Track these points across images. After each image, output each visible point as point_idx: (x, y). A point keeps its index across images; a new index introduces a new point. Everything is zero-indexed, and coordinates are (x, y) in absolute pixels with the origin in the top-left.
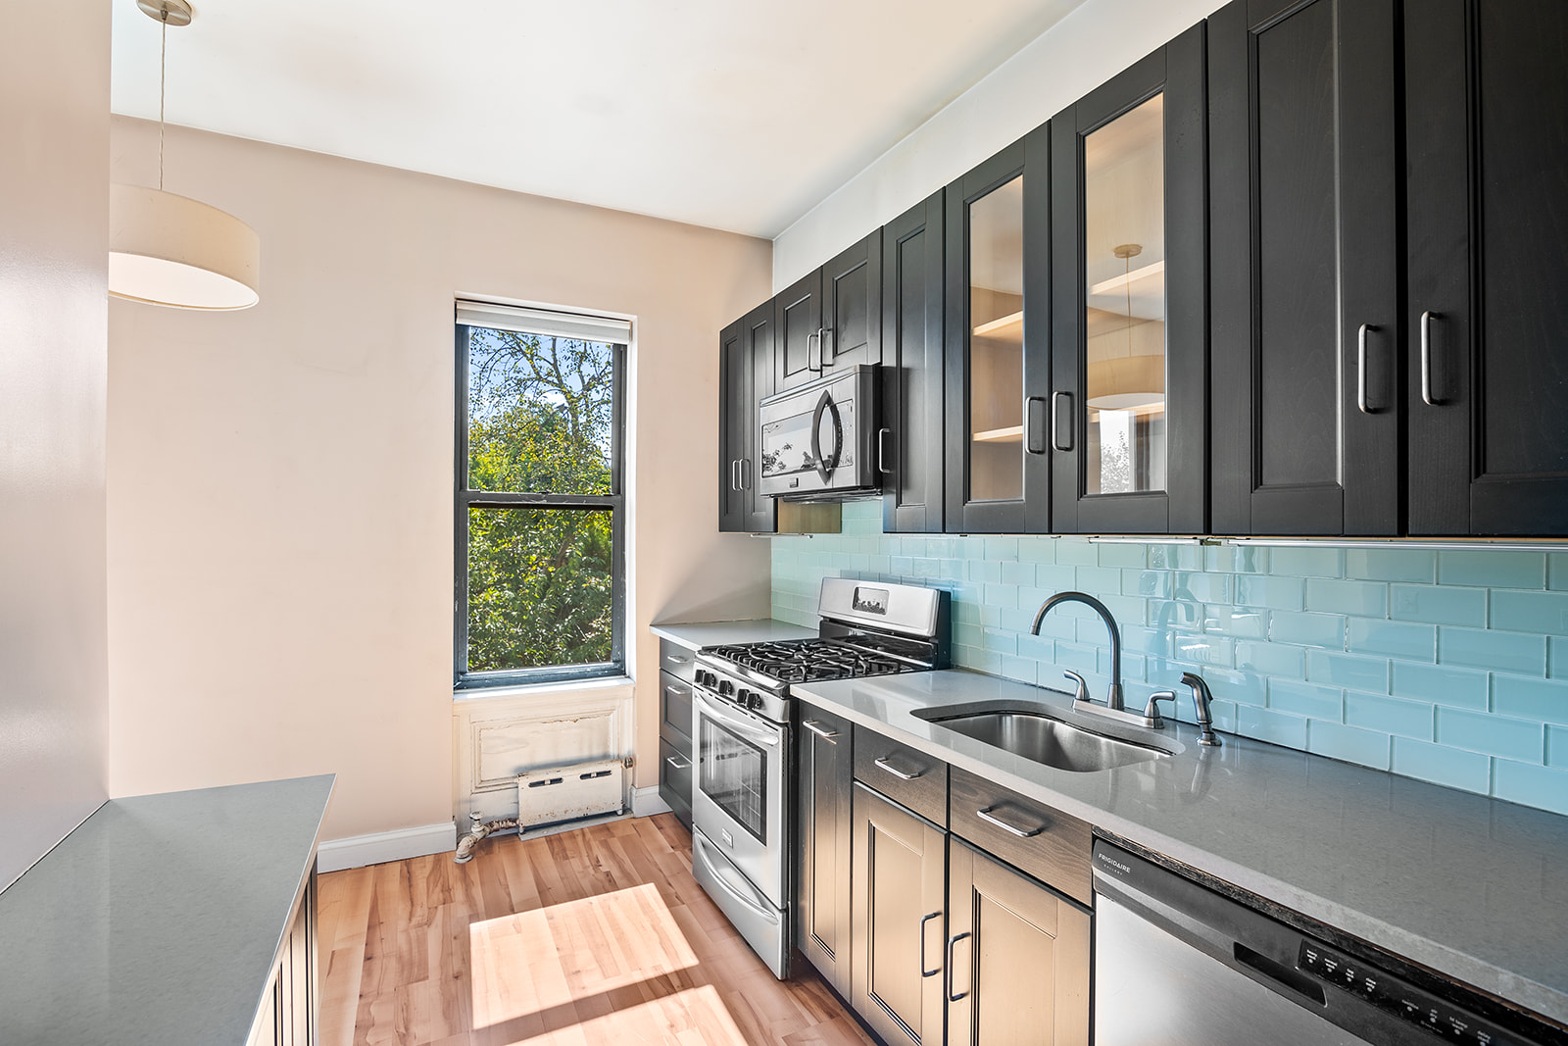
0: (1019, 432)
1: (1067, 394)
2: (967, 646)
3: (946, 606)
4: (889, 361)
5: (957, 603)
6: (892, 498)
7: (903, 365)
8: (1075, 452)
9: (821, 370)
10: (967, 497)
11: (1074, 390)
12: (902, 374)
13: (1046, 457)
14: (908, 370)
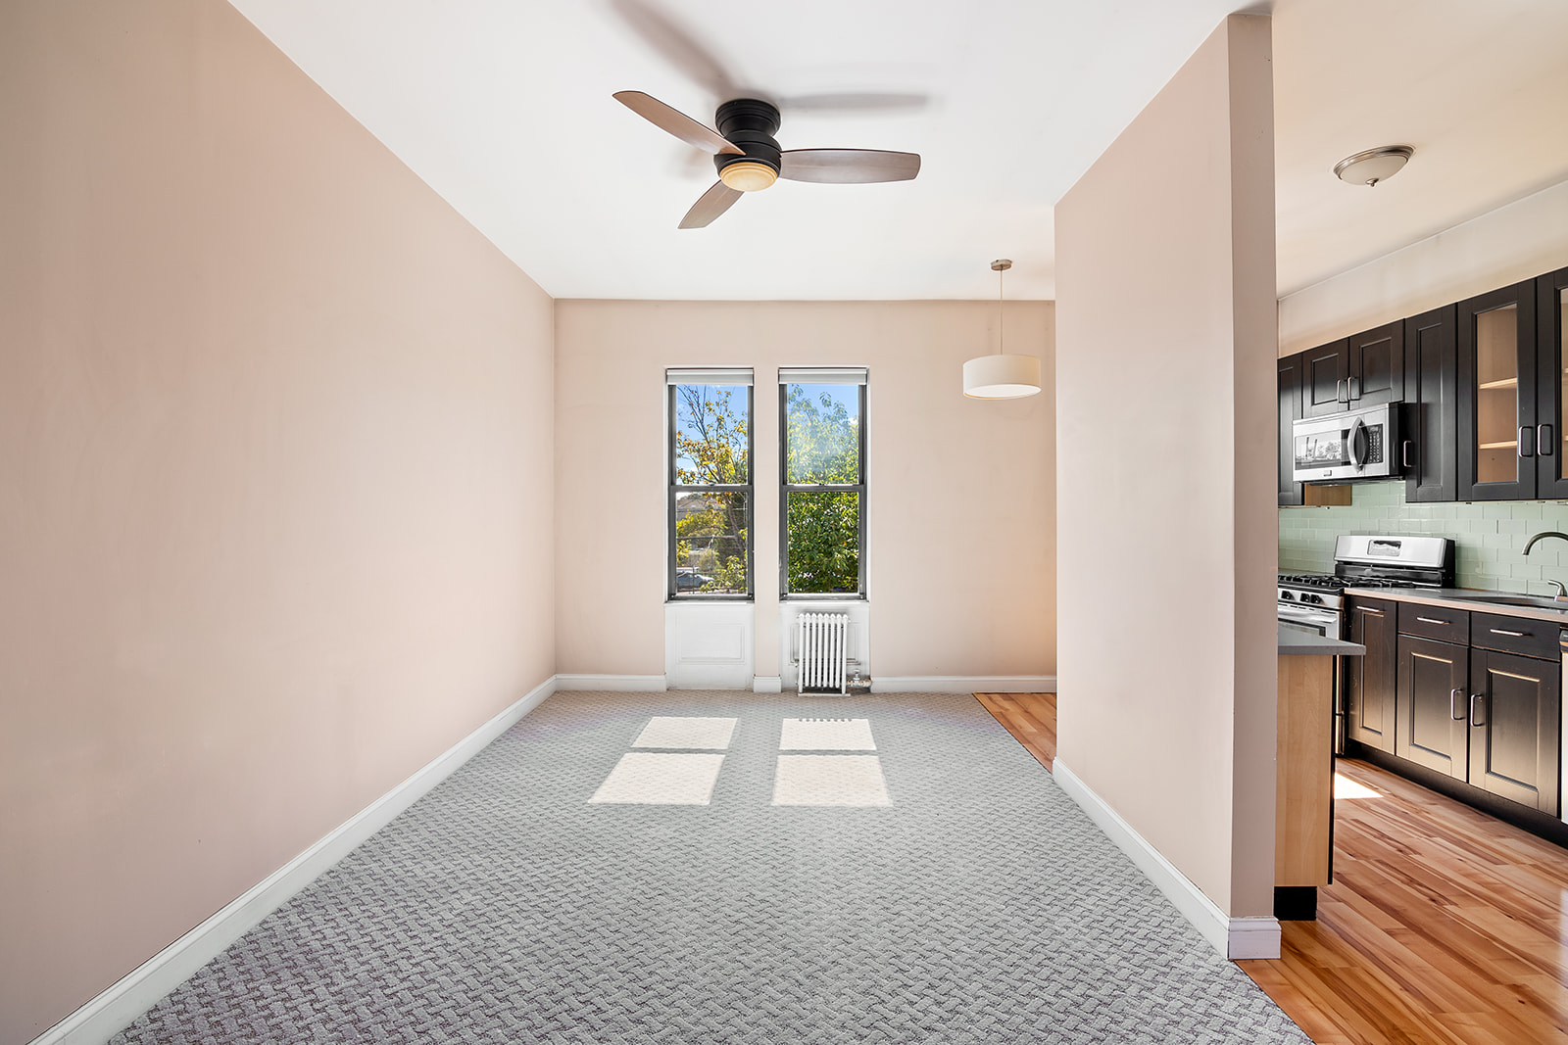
0: (1517, 444)
1: (1548, 425)
2: (1468, 574)
3: (1451, 550)
4: (1411, 399)
5: (1460, 547)
6: (1414, 483)
7: (1423, 401)
8: (1554, 457)
9: (1349, 402)
10: (1475, 479)
11: (1553, 423)
12: (1422, 409)
13: (1533, 458)
14: (1426, 405)
